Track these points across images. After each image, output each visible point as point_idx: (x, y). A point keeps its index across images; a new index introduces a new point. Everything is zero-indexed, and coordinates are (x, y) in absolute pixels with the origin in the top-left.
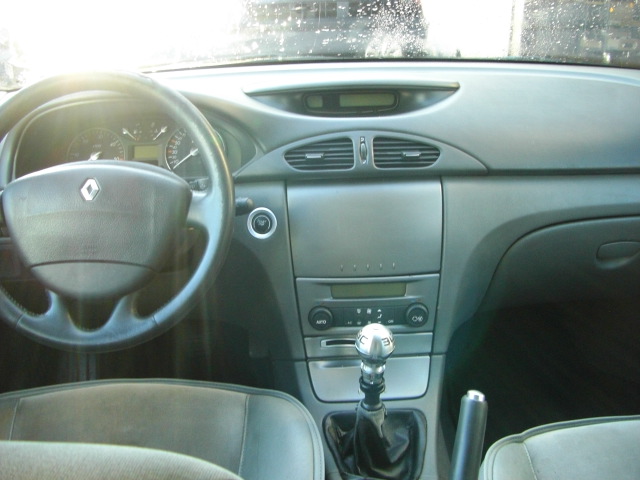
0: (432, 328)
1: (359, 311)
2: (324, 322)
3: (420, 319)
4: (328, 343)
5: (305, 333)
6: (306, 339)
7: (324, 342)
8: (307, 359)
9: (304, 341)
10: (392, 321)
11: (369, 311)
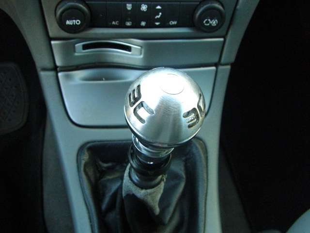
0: (224, 33)
1: (129, 7)
2: (77, 22)
3: (214, 23)
4: (85, 47)
5: (51, 35)
6: (53, 42)
7: (79, 46)
8: (55, 69)
9: (50, 45)
10: (174, 23)
11: (144, 8)
